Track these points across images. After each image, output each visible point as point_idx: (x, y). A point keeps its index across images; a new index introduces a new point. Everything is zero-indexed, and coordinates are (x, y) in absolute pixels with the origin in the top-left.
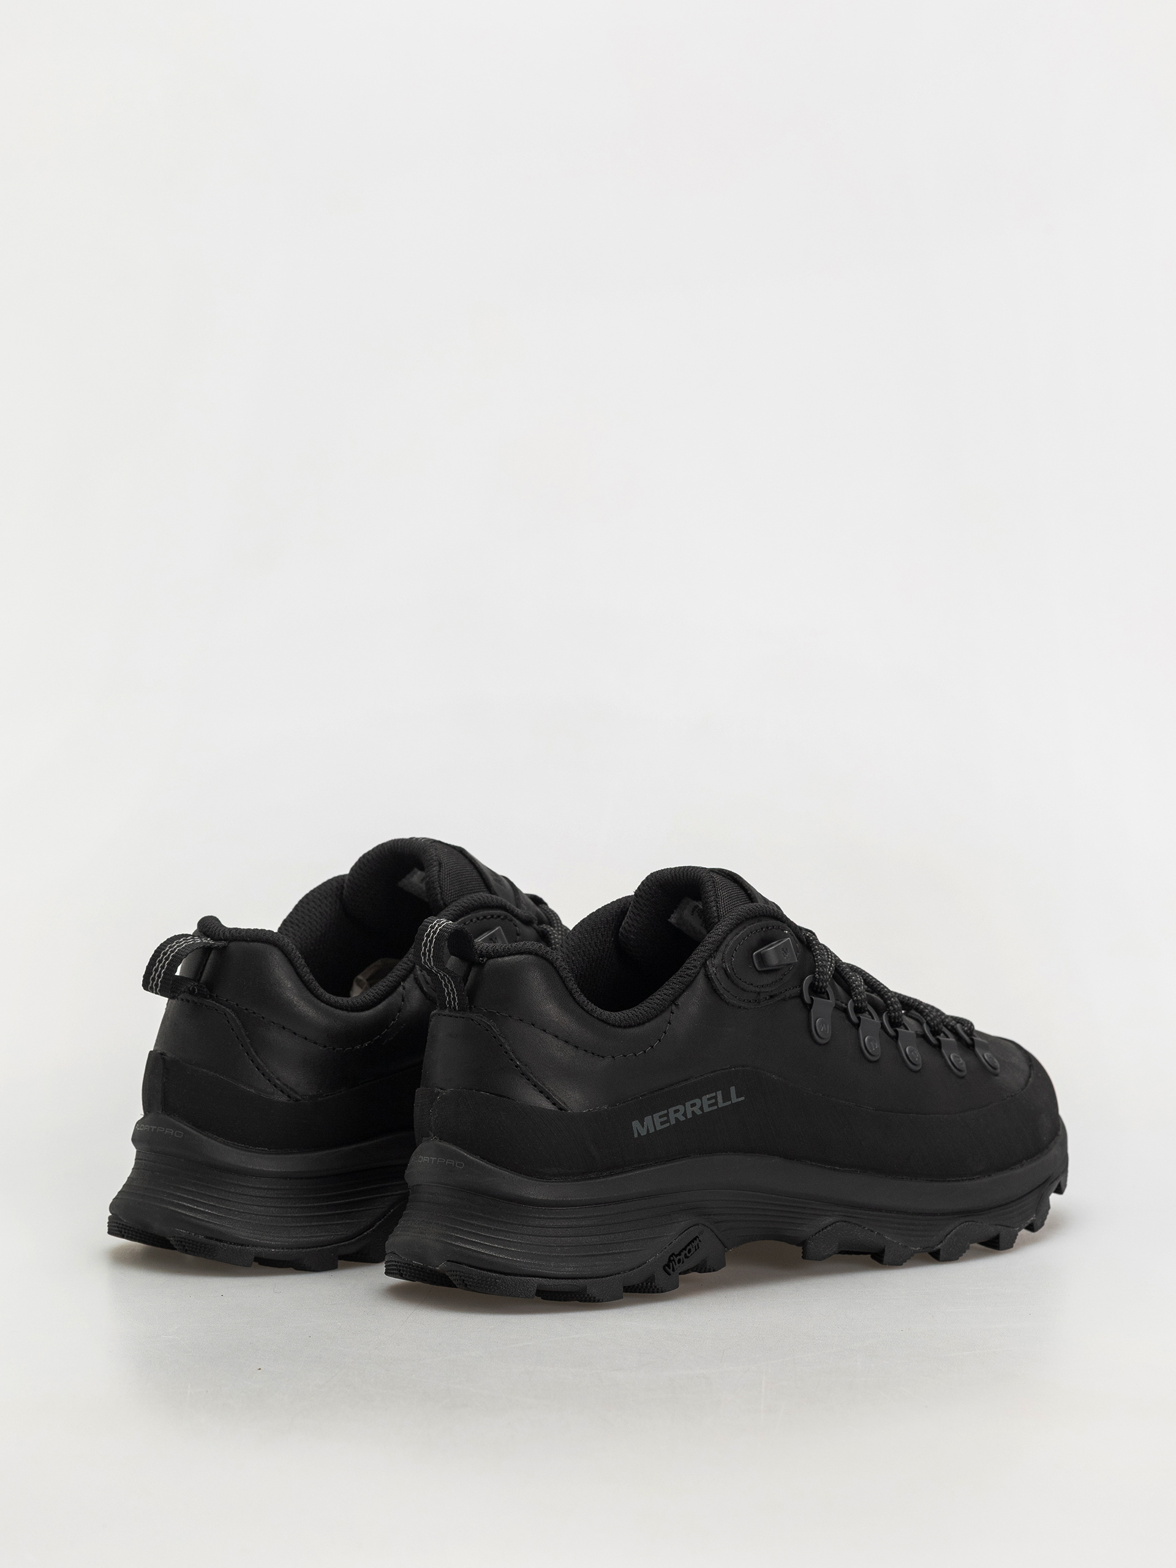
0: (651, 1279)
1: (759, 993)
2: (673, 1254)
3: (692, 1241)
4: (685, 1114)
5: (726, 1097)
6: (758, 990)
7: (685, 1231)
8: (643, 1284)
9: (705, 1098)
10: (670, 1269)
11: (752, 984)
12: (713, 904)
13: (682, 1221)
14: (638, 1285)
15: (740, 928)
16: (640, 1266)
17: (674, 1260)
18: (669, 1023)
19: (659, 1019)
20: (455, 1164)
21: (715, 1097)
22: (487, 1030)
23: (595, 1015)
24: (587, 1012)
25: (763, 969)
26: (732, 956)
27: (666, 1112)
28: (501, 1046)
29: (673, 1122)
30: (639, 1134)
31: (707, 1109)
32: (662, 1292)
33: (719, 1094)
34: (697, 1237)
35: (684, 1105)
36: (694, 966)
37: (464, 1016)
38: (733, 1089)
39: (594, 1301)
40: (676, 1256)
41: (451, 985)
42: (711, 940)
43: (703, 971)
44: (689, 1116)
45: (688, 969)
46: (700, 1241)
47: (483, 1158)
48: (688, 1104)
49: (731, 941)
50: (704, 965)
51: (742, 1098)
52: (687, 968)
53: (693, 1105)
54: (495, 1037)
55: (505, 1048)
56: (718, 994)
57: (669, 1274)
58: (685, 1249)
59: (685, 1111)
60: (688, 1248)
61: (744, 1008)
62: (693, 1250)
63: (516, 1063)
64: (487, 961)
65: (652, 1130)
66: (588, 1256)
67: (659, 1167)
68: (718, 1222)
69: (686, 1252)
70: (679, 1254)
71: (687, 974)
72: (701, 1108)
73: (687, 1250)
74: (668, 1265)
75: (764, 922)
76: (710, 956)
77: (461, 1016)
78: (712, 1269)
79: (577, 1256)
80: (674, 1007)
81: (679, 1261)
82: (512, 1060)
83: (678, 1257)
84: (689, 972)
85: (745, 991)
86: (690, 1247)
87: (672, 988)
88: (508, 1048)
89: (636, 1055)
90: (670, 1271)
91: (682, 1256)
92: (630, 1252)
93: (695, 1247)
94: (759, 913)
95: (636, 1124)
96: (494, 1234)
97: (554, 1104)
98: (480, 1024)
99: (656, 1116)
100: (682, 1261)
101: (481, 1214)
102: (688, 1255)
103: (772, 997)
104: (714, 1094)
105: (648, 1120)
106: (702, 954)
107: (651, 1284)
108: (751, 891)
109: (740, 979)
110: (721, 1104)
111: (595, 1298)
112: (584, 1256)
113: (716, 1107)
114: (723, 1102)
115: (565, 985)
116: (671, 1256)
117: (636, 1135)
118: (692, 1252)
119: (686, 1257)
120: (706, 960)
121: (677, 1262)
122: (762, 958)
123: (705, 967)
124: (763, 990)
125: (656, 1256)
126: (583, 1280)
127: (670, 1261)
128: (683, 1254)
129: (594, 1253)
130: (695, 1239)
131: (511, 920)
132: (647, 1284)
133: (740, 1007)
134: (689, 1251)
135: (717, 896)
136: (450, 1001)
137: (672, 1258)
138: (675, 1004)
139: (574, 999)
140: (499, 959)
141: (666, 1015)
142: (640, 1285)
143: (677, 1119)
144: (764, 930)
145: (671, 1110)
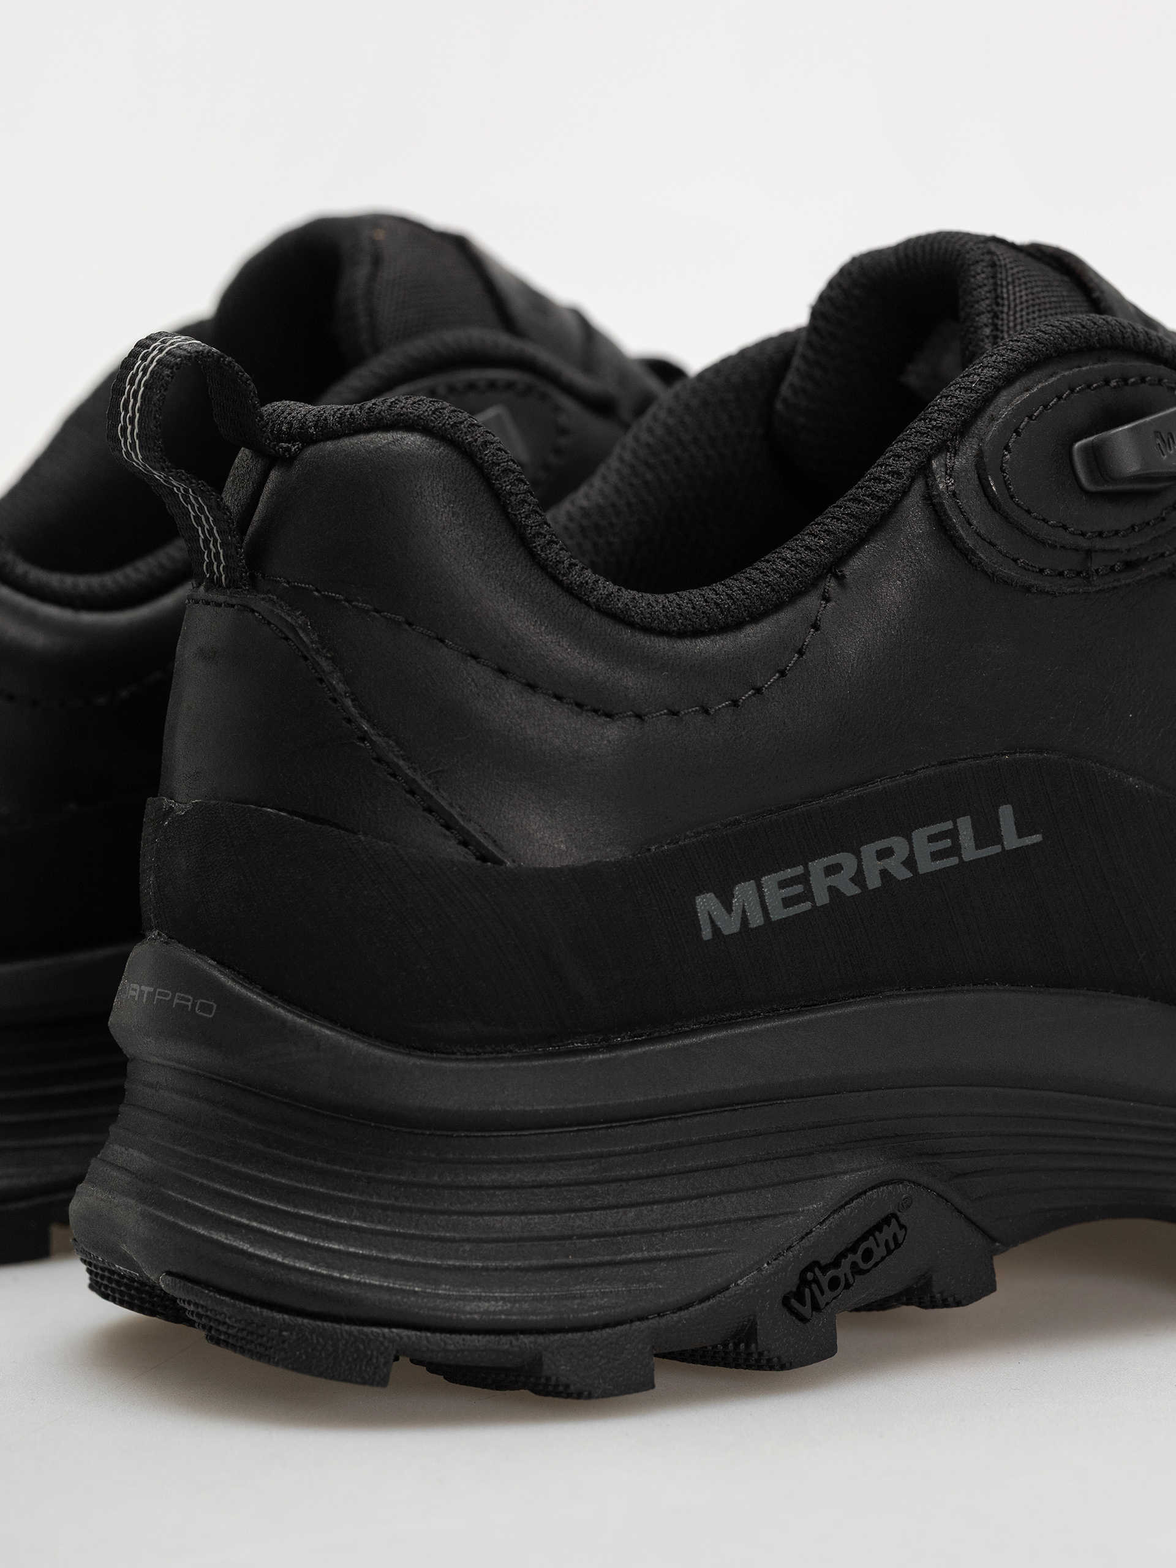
0: (747, 1333)
1: (1089, 553)
2: (816, 1263)
3: (878, 1227)
4: (859, 878)
5: (987, 833)
6: (1084, 543)
7: (852, 1200)
8: (725, 1346)
9: (920, 835)
10: (803, 1304)
11: (1065, 527)
12: (985, 318)
13: (845, 1173)
14: (714, 1347)
15: (1037, 375)
16: (708, 1298)
17: (816, 1281)
18: (816, 627)
19: (785, 616)
20: (194, 1005)
21: (953, 834)
22: (287, 639)
23: (592, 600)
24: (568, 590)
25: (1101, 488)
26: (1007, 448)
27: (799, 870)
28: (321, 681)
29: (822, 898)
30: (716, 929)
31: (925, 866)
32: (783, 1367)
33: (965, 826)
34: (894, 1216)
35: (858, 854)
36: (893, 473)
37: (234, 601)
38: (1006, 814)
39: (569, 1396)
40: (824, 1269)
41: (207, 519)
42: (945, 403)
43: (919, 486)
44: (874, 882)
45: (878, 479)
46: (902, 1227)
47: (269, 990)
48: (869, 851)
49: (1005, 406)
50: (923, 470)
51: (1037, 838)
52: (875, 479)
53: (885, 854)
54: (306, 659)
55: (333, 689)
56: (960, 550)
57: (803, 1320)
58: (853, 1249)
59: (860, 865)
60: (863, 1246)
61: (1041, 592)
62: (879, 1252)
63: (359, 728)
64: (301, 450)
65: (756, 920)
66: (553, 1268)
67: (777, 1023)
68: (965, 1174)
69: (858, 1257)
70: (836, 1263)
71: (872, 495)
72: (910, 863)
73: (860, 1252)
74: (799, 1296)
75: (1112, 365)
76: (941, 448)
77: (228, 600)
78: (950, 1299)
79: (518, 1269)
80: (831, 584)
81: (834, 1283)
82: (349, 721)
83: (831, 1273)
84: (878, 488)
85: (1043, 543)
86: (870, 1243)
87: (828, 532)
88: (341, 687)
89: (707, 712)
90: (806, 1310)
91: (843, 1271)
92: (679, 1258)
93: (887, 1244)
94: (1099, 341)
95: (706, 904)
96: (287, 1203)
97: (465, 844)
98: (269, 623)
99: (769, 881)
100: (843, 1284)
101: (260, 1147)
102: (863, 1266)
103: (1129, 565)
104: (948, 825)
105: (744, 893)
106: (916, 441)
107: (747, 1346)
108: (1102, 292)
109: (1029, 512)
110: (970, 852)
111: (567, 1386)
112: (545, 1269)
113: (953, 861)
114: (978, 847)
115: (506, 514)
116: (810, 1268)
117: (707, 934)
118: (876, 1258)
119: (856, 1270)
120: (929, 459)
121: (826, 1288)
122: (1096, 457)
123: (927, 477)
124: (1099, 544)
125: (759, 1270)
126: (532, 1338)
127: (803, 1282)
128: (846, 1263)
129: (571, 1259)
130: (887, 1220)
131: (544, 397)
132: (736, 1345)
133: (1028, 589)
134: (868, 1255)
135: (997, 299)
136: (210, 564)
137: (810, 1276)
138: (835, 575)
139: (532, 555)
140: (329, 445)
141: (811, 602)
142: (720, 1347)
143: (833, 891)
144: (1113, 383)
145: (817, 867)
